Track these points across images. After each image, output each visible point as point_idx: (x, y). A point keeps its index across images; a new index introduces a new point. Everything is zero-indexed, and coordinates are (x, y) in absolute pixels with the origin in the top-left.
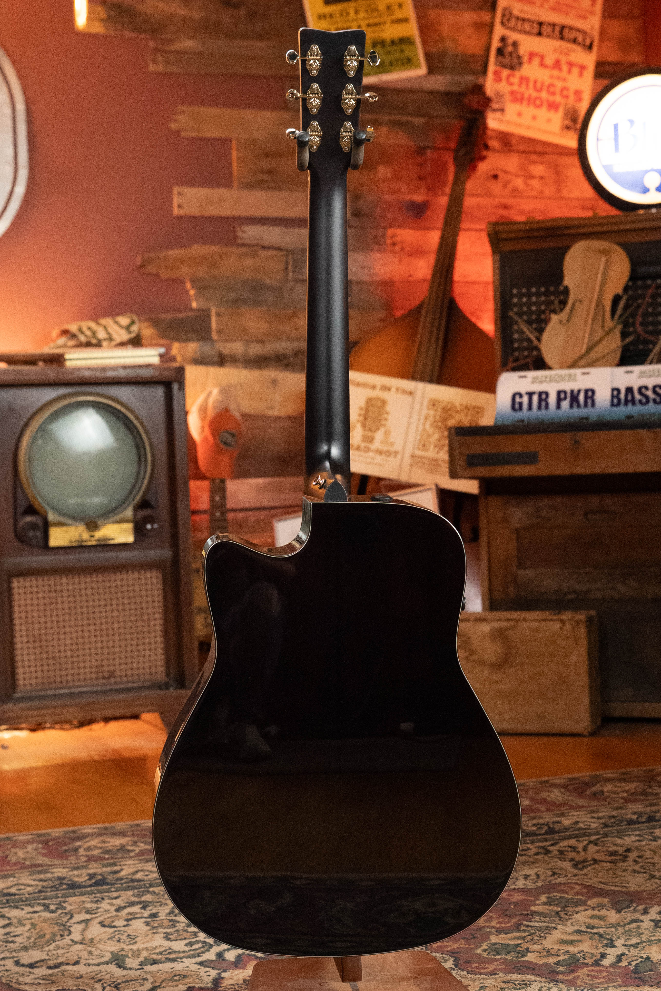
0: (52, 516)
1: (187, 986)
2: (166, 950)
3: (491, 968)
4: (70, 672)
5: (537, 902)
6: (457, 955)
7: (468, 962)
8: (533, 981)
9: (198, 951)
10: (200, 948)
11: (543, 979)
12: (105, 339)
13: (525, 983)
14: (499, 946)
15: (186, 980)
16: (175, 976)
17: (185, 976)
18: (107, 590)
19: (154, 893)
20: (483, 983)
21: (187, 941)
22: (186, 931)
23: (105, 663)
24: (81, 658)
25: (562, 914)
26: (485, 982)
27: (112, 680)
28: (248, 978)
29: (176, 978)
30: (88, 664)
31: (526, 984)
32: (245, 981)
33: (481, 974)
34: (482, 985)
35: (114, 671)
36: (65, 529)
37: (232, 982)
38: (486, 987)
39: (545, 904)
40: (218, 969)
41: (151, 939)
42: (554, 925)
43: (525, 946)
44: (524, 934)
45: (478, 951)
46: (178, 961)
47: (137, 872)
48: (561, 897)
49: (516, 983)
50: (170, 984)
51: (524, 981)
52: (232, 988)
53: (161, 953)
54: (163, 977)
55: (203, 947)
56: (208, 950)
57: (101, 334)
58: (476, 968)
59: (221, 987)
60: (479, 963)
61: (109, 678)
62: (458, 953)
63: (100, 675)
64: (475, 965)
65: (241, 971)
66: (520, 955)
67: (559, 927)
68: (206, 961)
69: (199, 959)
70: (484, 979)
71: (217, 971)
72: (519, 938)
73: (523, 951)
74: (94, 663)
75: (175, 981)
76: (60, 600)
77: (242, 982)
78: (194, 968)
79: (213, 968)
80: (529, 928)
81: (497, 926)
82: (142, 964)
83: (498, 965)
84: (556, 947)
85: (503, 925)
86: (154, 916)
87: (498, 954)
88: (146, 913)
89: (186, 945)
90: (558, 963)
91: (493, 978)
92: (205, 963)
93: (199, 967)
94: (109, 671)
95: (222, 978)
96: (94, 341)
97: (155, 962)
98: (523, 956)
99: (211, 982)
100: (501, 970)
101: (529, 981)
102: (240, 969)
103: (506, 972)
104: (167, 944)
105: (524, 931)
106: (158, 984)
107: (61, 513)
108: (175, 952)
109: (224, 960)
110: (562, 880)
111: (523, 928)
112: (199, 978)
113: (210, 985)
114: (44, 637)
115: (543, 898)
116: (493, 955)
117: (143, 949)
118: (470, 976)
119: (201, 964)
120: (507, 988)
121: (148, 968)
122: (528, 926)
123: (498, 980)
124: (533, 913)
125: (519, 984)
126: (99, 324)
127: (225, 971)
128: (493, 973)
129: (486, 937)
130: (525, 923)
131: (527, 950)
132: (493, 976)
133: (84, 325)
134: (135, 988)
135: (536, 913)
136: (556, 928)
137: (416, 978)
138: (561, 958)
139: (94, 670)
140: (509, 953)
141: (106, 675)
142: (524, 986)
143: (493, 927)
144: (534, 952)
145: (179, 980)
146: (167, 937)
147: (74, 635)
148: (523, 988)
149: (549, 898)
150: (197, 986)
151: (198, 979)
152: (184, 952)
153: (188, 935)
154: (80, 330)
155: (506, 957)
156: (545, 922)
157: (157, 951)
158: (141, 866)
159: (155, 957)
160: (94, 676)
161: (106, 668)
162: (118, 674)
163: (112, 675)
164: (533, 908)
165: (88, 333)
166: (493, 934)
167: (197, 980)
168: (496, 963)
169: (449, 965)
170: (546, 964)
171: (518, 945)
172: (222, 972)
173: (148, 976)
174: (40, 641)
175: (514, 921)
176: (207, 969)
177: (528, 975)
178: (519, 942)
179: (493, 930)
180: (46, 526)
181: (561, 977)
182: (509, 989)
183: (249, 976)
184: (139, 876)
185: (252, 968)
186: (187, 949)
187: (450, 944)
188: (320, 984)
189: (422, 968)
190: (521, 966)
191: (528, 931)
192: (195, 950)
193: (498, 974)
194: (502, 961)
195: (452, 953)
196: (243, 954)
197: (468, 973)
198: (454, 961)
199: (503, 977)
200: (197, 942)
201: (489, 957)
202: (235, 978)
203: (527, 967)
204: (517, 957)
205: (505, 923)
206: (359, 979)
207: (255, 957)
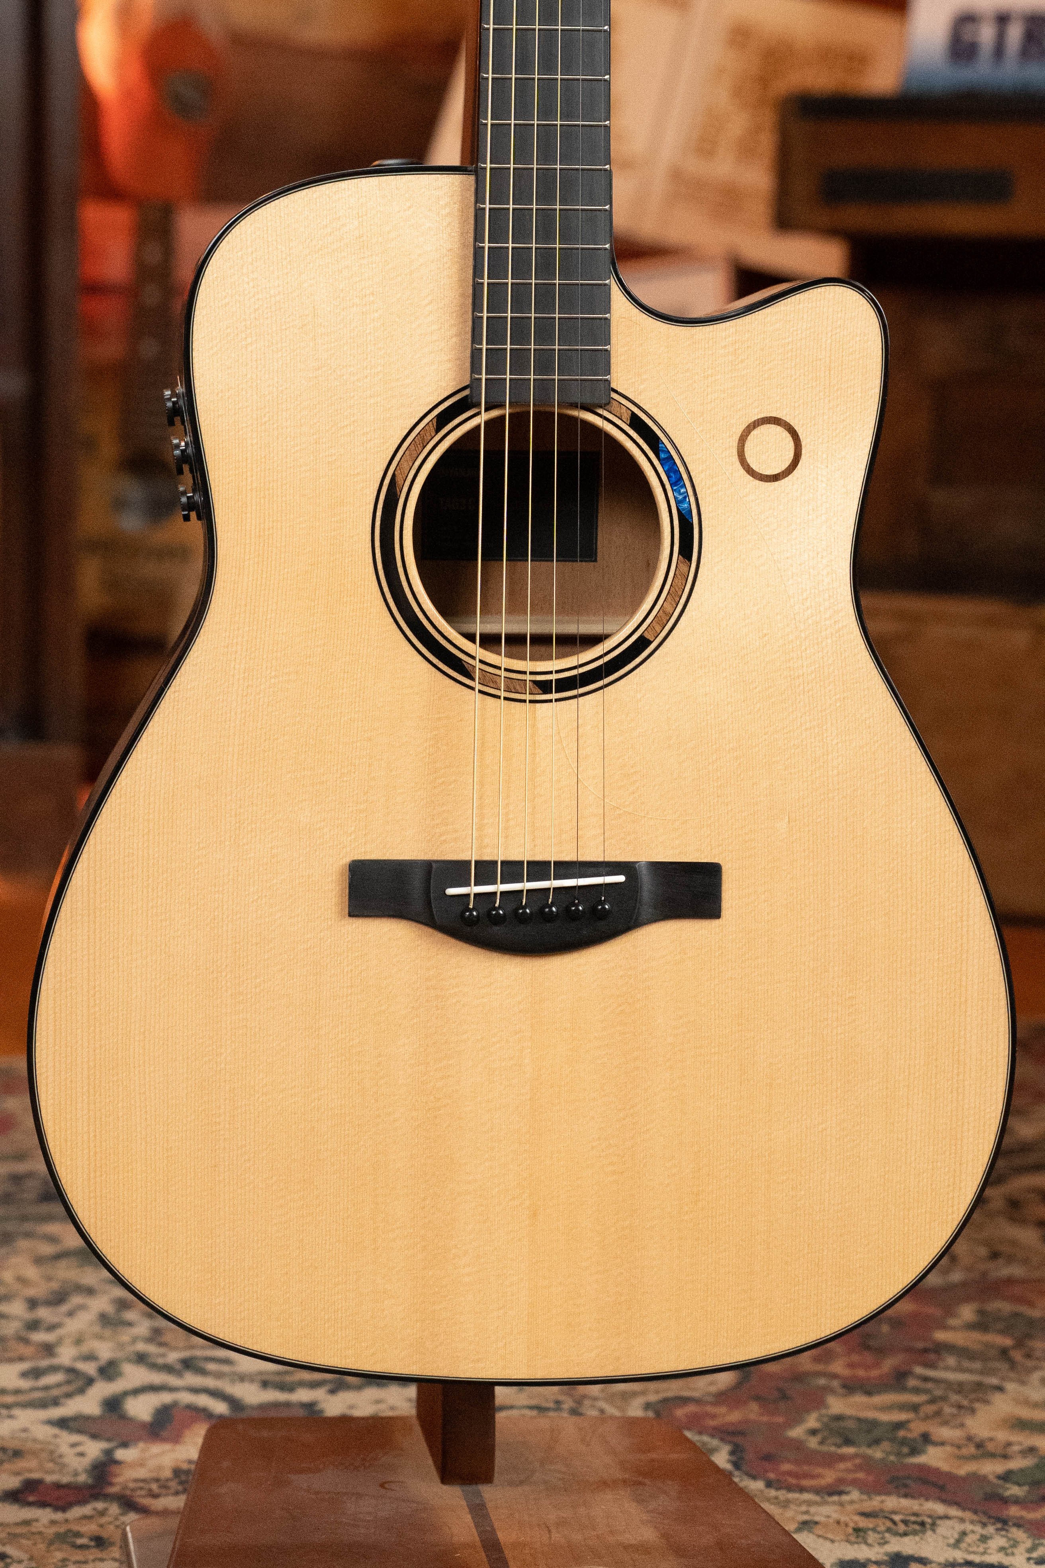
1: (21, 1478)
3: (829, 1477)
5: (951, 1322)
7: (768, 1457)
8: (941, 1518)
9: (55, 1392)
10: (58, 1385)
11: (968, 1515)
13: (919, 1519)
14: (850, 1424)
15: (21, 1464)
17: (17, 1454)
20: (807, 1512)
21: (25, 1366)
22: (26, 1341)
25: (1017, 1355)
26: (813, 1509)
28: (185, 1466)
31: (923, 1524)
32: (178, 1472)
33: (802, 1490)
34: (806, 1517)
37: (142, 1473)
38: (816, 1523)
39: (971, 1327)
40: (109, 1440)
42: (994, 1381)
43: (917, 1428)
44: (916, 1399)
45: (796, 1432)
48: (1016, 1315)
49: (897, 1518)
51: (916, 1514)
52: (141, 1488)
55: (68, 1382)
56: (81, 1391)
58: (789, 1473)
59: (111, 1484)
60: (797, 1462)
62: (741, 1433)
64: (786, 1467)
65: (167, 1447)
66: (906, 1450)
67: (1010, 1386)
68: (73, 1418)
69: (56, 1413)
70: (809, 1503)
71: (103, 1445)
72: (902, 1407)
73: (914, 1440)
77: (168, 1474)
78: (44, 1432)
79: (94, 1436)
80: (929, 1385)
81: (847, 1372)
83: (848, 1470)
84: (1002, 1436)
85: (861, 1373)
87: (848, 1442)
89: (24, 1375)
90: (1007, 1477)
91: (834, 1503)
92: (71, 1424)
93: (56, 1431)
95: (117, 1463)
98: (914, 1451)
99: (86, 1471)
100: (855, 1483)
101: (930, 1516)
102: (165, 1440)
103: (869, 1490)
105: (917, 1391)
109: (123, 1417)
110: (1016, 1271)
111: (912, 1382)
112: (55, 1457)
113: (82, 1478)
115: (967, 1312)
116: (835, 1445)
118: (773, 1493)
119: (63, 1423)
120: (874, 1530)
122: (926, 1379)
123: (849, 1508)
124: (941, 1349)
125: (905, 1522)
127: (125, 1445)
128: (834, 1491)
129: (816, 1400)
130: (919, 1370)
131: (926, 1438)
132: (835, 1498)
135: (950, 1348)
136: (1000, 1389)
137: (635, 1484)
138: (1016, 1464)
140: (877, 1442)
142: (917, 1527)
143: (835, 1376)
144: (942, 1444)
145: (2, 1461)
148: (915, 1533)
149: (981, 1312)
150: (49, 1479)
151: (52, 1460)
152: (17, 1392)
153: (27, 1351)
155: (869, 1452)
156: (971, 1371)
164: (940, 1336)
166: (832, 1391)
167: (50, 1465)
168: (842, 1466)
169: (722, 1459)
170: (976, 1478)
171: (900, 1425)
172: (117, 1447)
175: (889, 1364)
176: (75, 1438)
177: (927, 1499)
178: (903, 1416)
179: (835, 1383)
181: (1014, 1511)
182: (879, 1533)
183: (190, 1462)
185: (200, 1441)
186: (25, 1384)
187: (723, 1410)
188: (382, 1486)
189: (653, 1460)
190: (909, 1478)
191: (927, 1391)
192: (47, 1388)
193: (847, 1493)
194: (858, 1461)
195: (726, 1433)
196: (175, 1404)
197: (769, 1484)
198: (732, 1453)
199: (862, 1501)
200: (54, 1369)
201: (825, 1448)
202: (152, 1463)
203: (925, 1482)
204: (899, 1454)
205: (867, 1368)
206: (487, 1477)
207: (205, 1413)
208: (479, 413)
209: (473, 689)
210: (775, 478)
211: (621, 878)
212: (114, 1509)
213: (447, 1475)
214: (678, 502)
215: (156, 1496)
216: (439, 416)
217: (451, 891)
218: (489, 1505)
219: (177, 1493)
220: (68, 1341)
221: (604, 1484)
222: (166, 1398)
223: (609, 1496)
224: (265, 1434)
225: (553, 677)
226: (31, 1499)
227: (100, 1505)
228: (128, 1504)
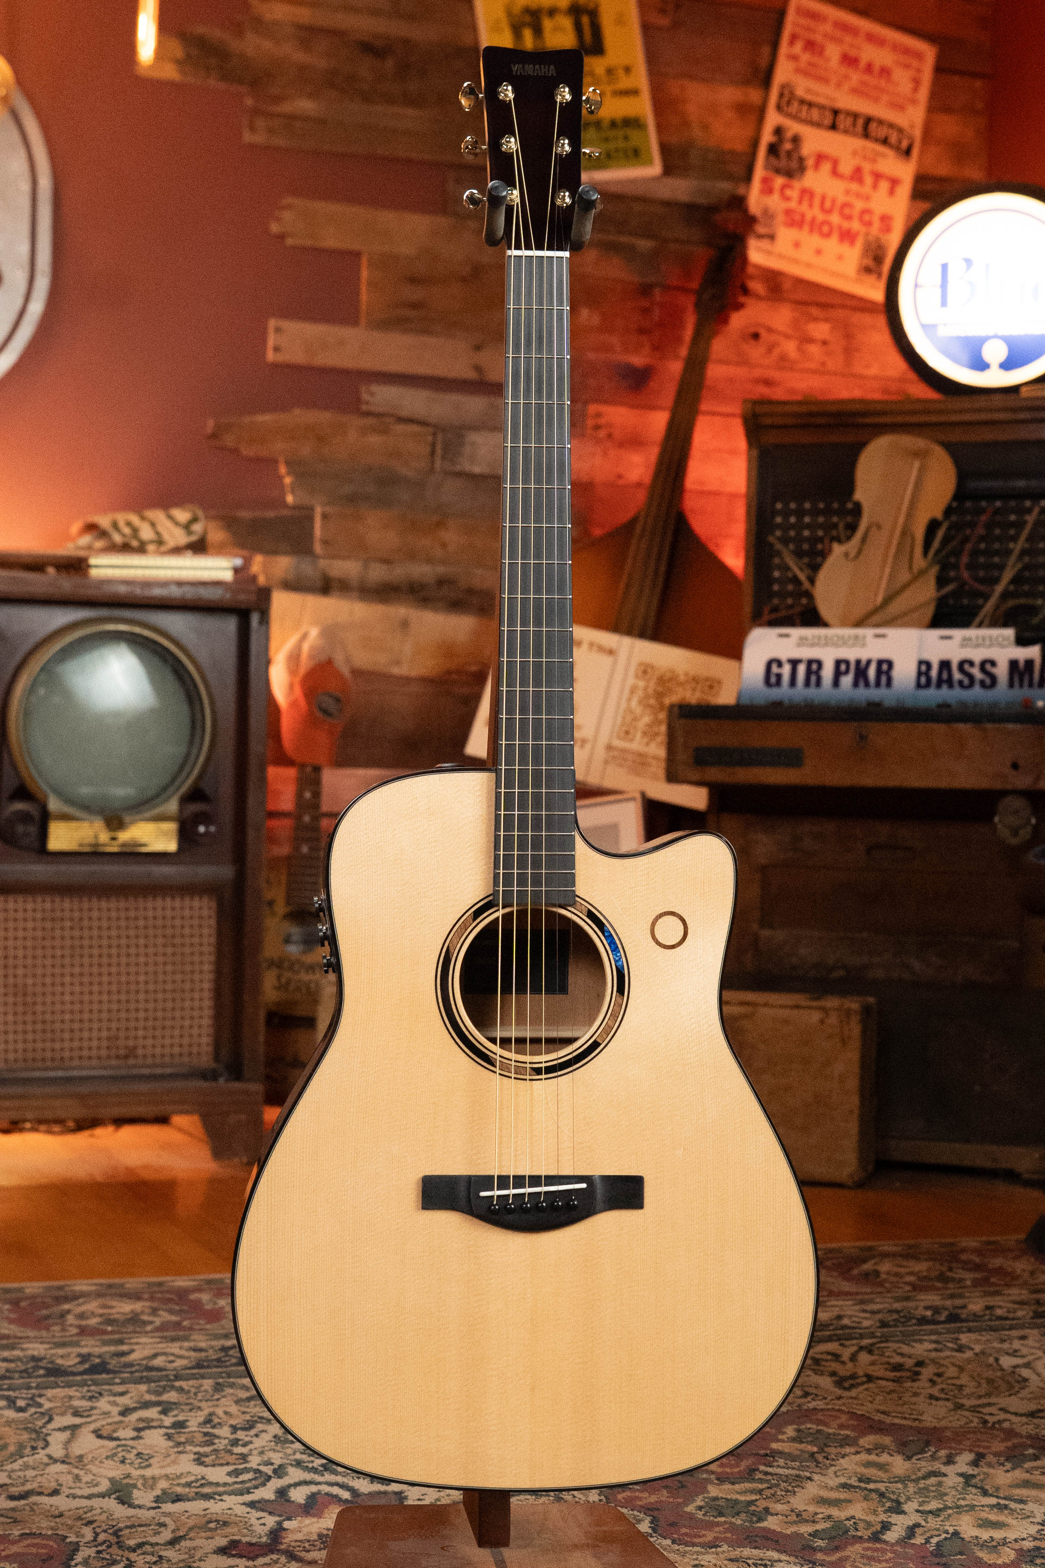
0: (54, 805)
1: (228, 1539)
2: (197, 1481)
3: (710, 1536)
4: (67, 1044)
5: (780, 1437)
6: (656, 1513)
7: (673, 1525)
8: (776, 1561)
9: (248, 1485)
10: (250, 1480)
11: (792, 1559)
12: (152, 542)
13: (763, 1562)
14: (721, 1503)
15: (229, 1530)
16: (211, 1522)
17: (225, 1524)
18: (132, 923)
19: (181, 1390)
20: (697, 1559)
21: (230, 1468)
22: (231, 1452)
23: (122, 1034)
24: (86, 1025)
25: (820, 1457)
26: (700, 1557)
27: (131, 1061)
28: (325, 1532)
29: (212, 1525)
30: (95, 1034)
32: (320, 1536)
33: (694, 1545)
34: (696, 1562)
35: (135, 1048)
36: (74, 824)
37: (300, 1536)
39: (793, 1440)
40: (280, 1515)
41: (174, 1462)
42: (808, 1474)
43: (762, 1504)
44: (761, 1486)
45: (690, 1508)
46: (215, 1499)
47: (154, 1356)
48: (819, 1431)
49: (750, 1562)
50: (203, 1534)
51: (761, 1559)
52: (299, 1546)
53: (188, 1485)
54: (191, 1523)
55: (256, 1479)
56: (264, 1484)
57: (146, 533)
58: (686, 1534)
60: (690, 1527)
61: (126, 1057)
62: (658, 1509)
63: (113, 1052)
64: (684, 1530)
65: (315, 1520)
66: (755, 1519)
67: (816, 1477)
68: (259, 1502)
69: (248, 1498)
70: (698, 1553)
71: (277, 1519)
72: (752, 1491)
73: (760, 1512)
74: (105, 1034)
75: (211, 1530)
76: (58, 933)
77: (315, 1537)
78: (241, 1510)
79: (270, 1513)
80: (769, 1477)
81: (719, 1470)
82: (158, 1499)
83: (721, 1532)
84: (812, 1509)
85: (728, 1470)
86: (180, 1425)
87: (721, 1514)
88: (168, 1421)
89: (229, 1474)
90: (815, 1534)
91: (713, 1553)
92: (257, 1505)
93: (248, 1509)
94: (126, 1047)
95: (285, 1530)
96: (135, 543)
97: (178, 1499)
98: (760, 1520)
99: (267, 1535)
100: (725, 1540)
101: (769, 1561)
102: (314, 1516)
103: (733, 1545)
104: (199, 1470)
105: (761, 1481)
106: (181, 1534)
107: (69, 801)
108: (211, 1484)
109: (288, 1501)
110: (819, 1404)
111: (759, 1476)
112: (249, 1527)
113: (264, 1539)
114: (30, 990)
115: (790, 1431)
116: (713, 1516)
117: (160, 1478)
118: (676, 1547)
119: (252, 1505)
121: (168, 1507)
122: (766, 1473)
123: (722, 1556)
124: (774, 1454)
125: (755, 1564)
126: (143, 518)
127: (289, 1518)
128: (712, 1545)
129: (702, 1488)
130: (762, 1468)
131: (767, 1510)
132: (714, 1550)
133: (121, 518)
134: (145, 1537)
135: (781, 1453)
136: (810, 1479)
137: (594, 1546)
138: (819, 1527)
139: (105, 1044)
140: (738, 1513)
141: (122, 1052)
143: (713, 1473)
144: (777, 1514)
145: (216, 1529)
146: (199, 1460)
147: (77, 989)
149: (798, 1430)
150: (244, 1540)
151: (247, 1529)
152: (225, 1484)
153: (231, 1459)
154: (115, 525)
155: (733, 1520)
156: (793, 1468)
157: (183, 1481)
158: (163, 1347)
159: (179, 1490)
160: (104, 1053)
161: (121, 1043)
162: (140, 1052)
163: (131, 1053)
164: (774, 1446)
165: (127, 531)
166: (712, 1483)
167: (245, 1531)
168: (717, 1529)
169: (644, 1527)
170: (797, 1535)
171: (751, 1503)
172: (284, 1520)
173: (167, 1520)
174: (25, 994)
175: (744, 1464)
176: (260, 1514)
177: (768, 1550)
178: (754, 1497)
179: (713, 1477)
180: (44, 819)
181: (820, 1556)
183: (328, 1529)
184: (159, 1362)
185: (335, 1516)
186: (230, 1480)
187: (646, 1495)
188: (442, 1548)
189: (605, 1531)
190: (756, 1536)
191: (767, 1481)
192: (242, 1482)
193: (720, 1547)
194: (727, 1526)
195: (648, 1510)
196: (319, 1493)
197: (674, 1542)
198: (651, 1522)
199: (728, 1551)
200: (247, 1470)
201: (707, 1518)
202: (306, 1530)
203: (767, 1539)
204: (751, 1521)
205: (731, 1466)
206: (506, 1544)
207: (337, 1499)
208: (498, 910)
209: (495, 1072)
210: (673, 947)
211: (584, 1186)
212: (283, 1559)
213: (482, 1542)
214: (616, 961)
215: (308, 1551)
216: (475, 912)
217: (483, 1194)
218: (507, 1561)
219: (320, 1549)
220: (255, 1452)
221: (576, 1547)
222: (314, 1489)
223: (577, 1554)
224: (372, 1515)
225: (543, 1065)
226: (234, 1552)
227: (275, 1557)
228: (292, 1556)
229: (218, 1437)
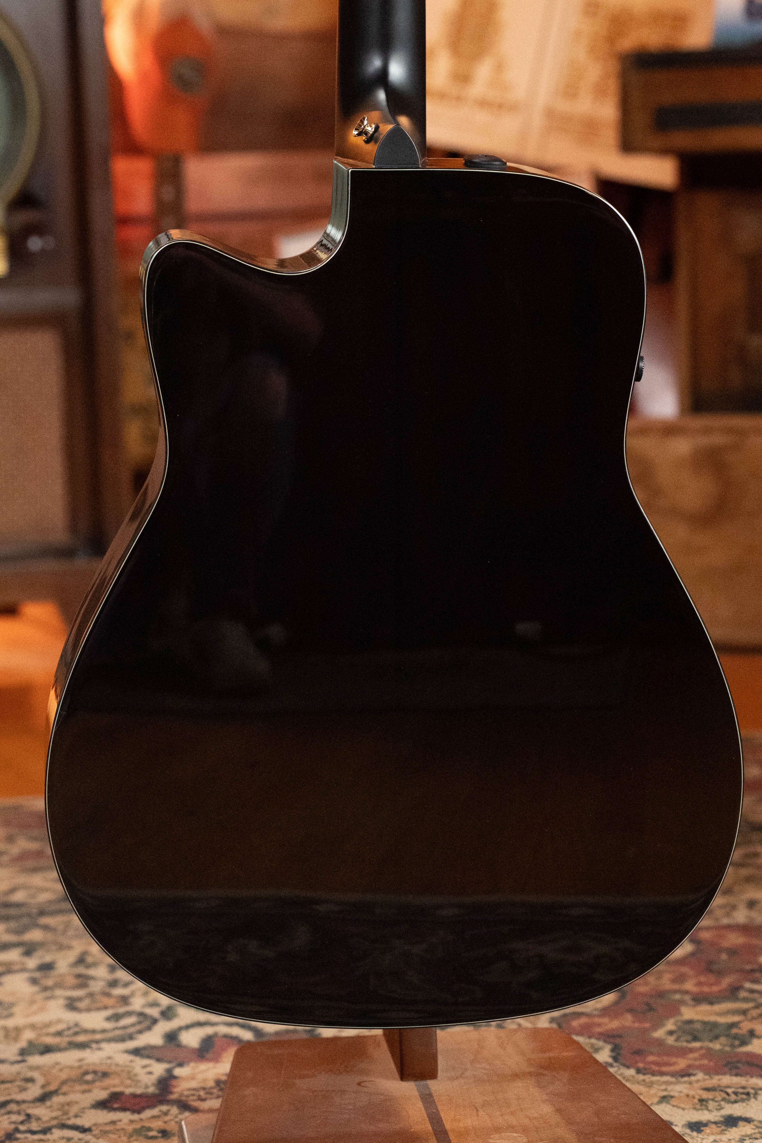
1: (108, 1092)
2: (69, 1029)
3: (682, 1064)
6: (618, 1041)
7: (639, 1052)
9: (132, 1030)
10: (133, 1025)
13: (746, 1091)
14: (698, 1026)
15: (107, 1082)
16: (86, 1073)
17: (105, 1075)
19: (46, 928)
20: (666, 1090)
21: (109, 1013)
22: (108, 995)
26: (669, 1088)
28: (224, 1078)
29: (89, 1077)
31: (748, 1094)
32: (218, 1082)
33: (662, 1074)
34: (665, 1093)
37: (194, 1084)
38: (672, 1097)
40: (169, 1062)
41: (42, 1009)
43: (746, 1026)
44: (745, 1006)
45: (659, 1034)
46: (91, 1047)
47: (13, 890)
49: (730, 1091)
50: (78, 1087)
51: (744, 1088)
52: (193, 1095)
53: (59, 1034)
54: (64, 1076)
55: (140, 1023)
56: (149, 1028)
58: (653, 1063)
59: (171, 1093)
60: (659, 1055)
62: (620, 1036)
64: (651, 1058)
65: (211, 1065)
66: (737, 1043)
68: (145, 1048)
69: (131, 1045)
70: (667, 1083)
71: (165, 1066)
72: (735, 1012)
73: (744, 1035)
75: (87, 1082)
77: (212, 1084)
78: (124, 1059)
79: (159, 1060)
80: (756, 996)
81: (696, 989)
82: (23, 1052)
83: (695, 1059)
85: (706, 989)
86: (47, 967)
87: (695, 1039)
88: (32, 963)
89: (108, 1019)
91: (685, 1082)
92: (143, 1052)
93: (131, 1057)
95: (175, 1078)
97: (47, 1050)
98: (743, 1043)
99: (153, 1085)
100: (700, 1068)
101: (753, 1088)
102: (210, 1060)
103: (709, 1072)
104: (71, 1017)
105: (745, 1000)
106: (52, 1088)
108: (86, 1031)
109: (179, 1046)
111: (743, 994)
112: (132, 1076)
113: (151, 1090)
116: (687, 1041)
117: (25, 1027)
118: (641, 1077)
119: (137, 1052)
120: (713, 1100)
121: (36, 1060)
122: (752, 991)
123: (696, 1085)
125: (736, 1093)
127: (181, 1065)
128: (685, 1073)
129: (674, 1010)
130: (748, 985)
131: (752, 1034)
132: (686, 1079)
137: (539, 1074)
140: (717, 1037)
142: (744, 1097)
143: (687, 992)
145: (93, 1082)
146: (71, 1005)
148: (743, 1100)
150: (128, 1091)
151: (129, 1078)
152: (104, 1031)
153: (110, 1002)
155: (711, 1045)
157: (52, 1030)
158: (22, 879)
159: (49, 1040)
166: (685, 1003)
167: (129, 1082)
168: (691, 1056)
169: (604, 1056)
171: (733, 1025)
172: (175, 1067)
173: (36, 1075)
175: (726, 982)
176: (147, 1062)
177: (752, 1077)
178: (736, 1019)
179: (687, 998)
182: (716, 1102)
183: (225, 1075)
184: (19, 897)
185: (231, 1059)
186: (108, 1025)
187: (606, 1020)
188: (358, 1084)
189: (550, 1058)
190: (738, 1062)
191: (754, 1000)
192: (124, 1028)
193: (694, 1075)
194: (703, 1052)
195: (608, 1037)
196: (216, 1035)
197: (639, 1071)
198: (612, 1050)
199: (705, 1080)
200: (129, 1014)
201: (678, 1044)
202: (200, 1077)
204: (732, 1046)
205: (711, 985)
206: (433, 1075)
207: (236, 1039)
212: (174, 1110)
213: (404, 1076)
215: (204, 1100)
218: (434, 1094)
219: (218, 1097)
220: (139, 993)
221: (516, 1076)
222: (209, 1030)
223: (519, 1083)
224: (276, 1052)
226: (116, 1106)
227: (164, 1108)
228: (184, 1106)
229: (93, 978)
